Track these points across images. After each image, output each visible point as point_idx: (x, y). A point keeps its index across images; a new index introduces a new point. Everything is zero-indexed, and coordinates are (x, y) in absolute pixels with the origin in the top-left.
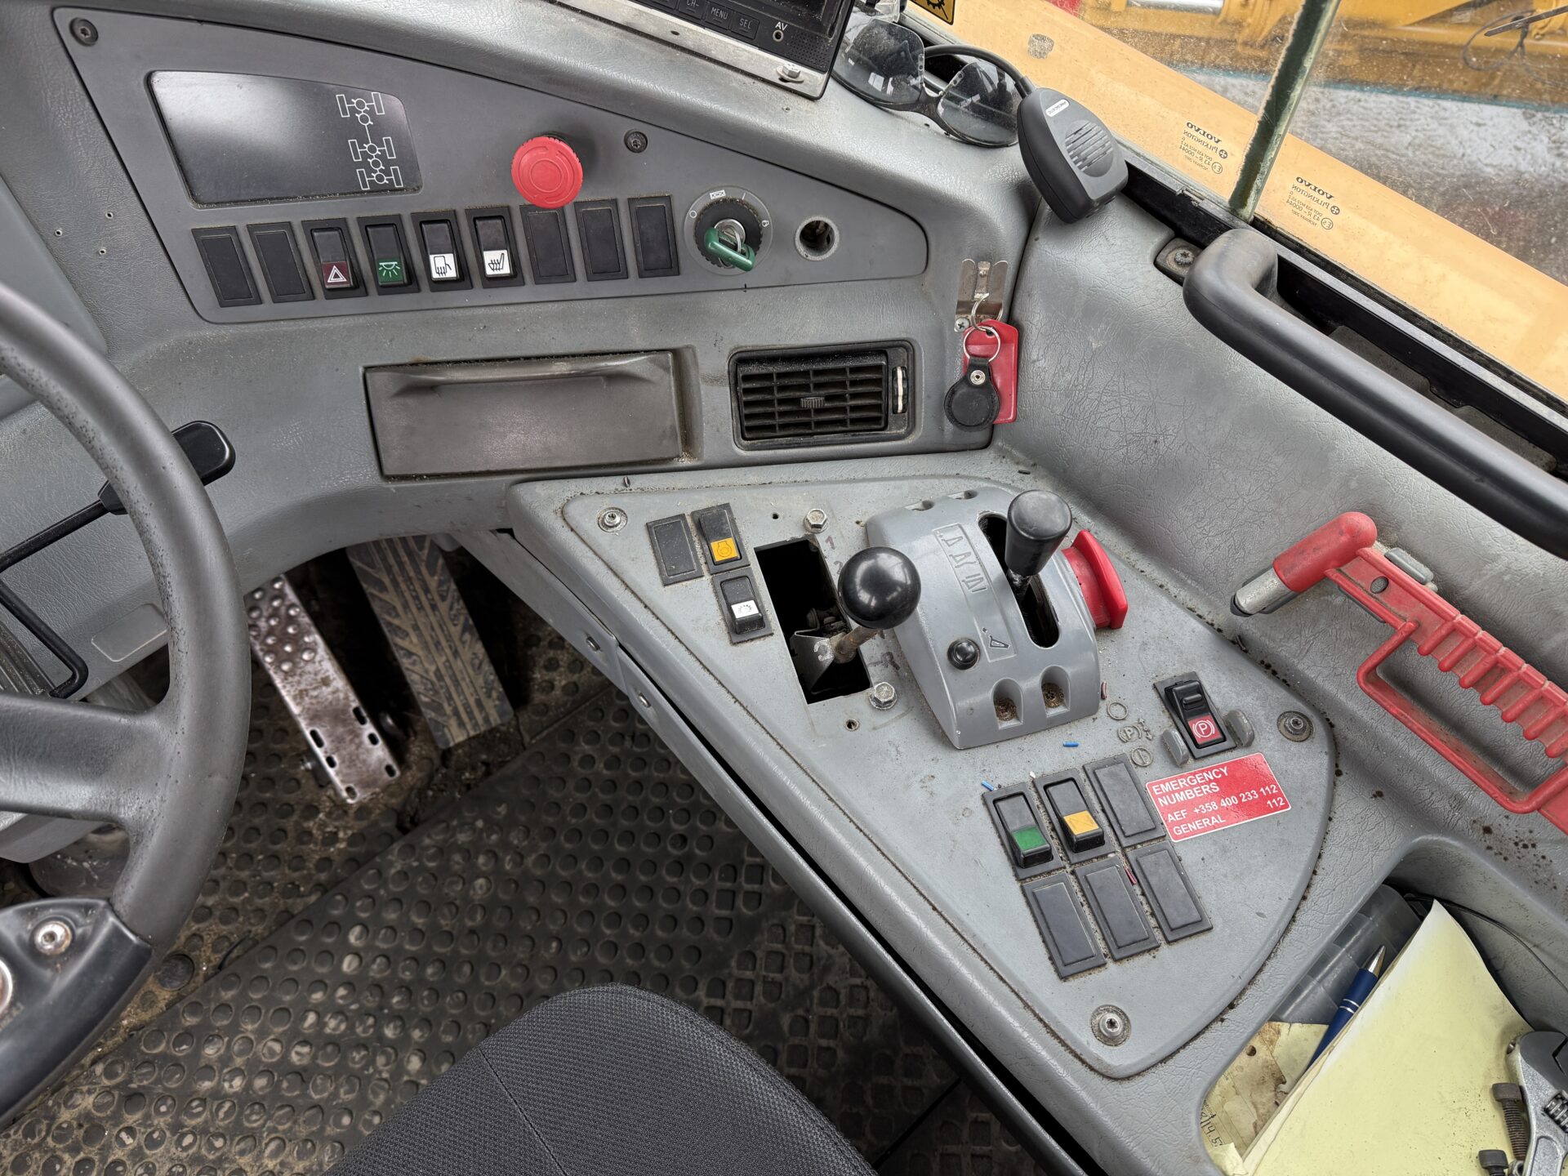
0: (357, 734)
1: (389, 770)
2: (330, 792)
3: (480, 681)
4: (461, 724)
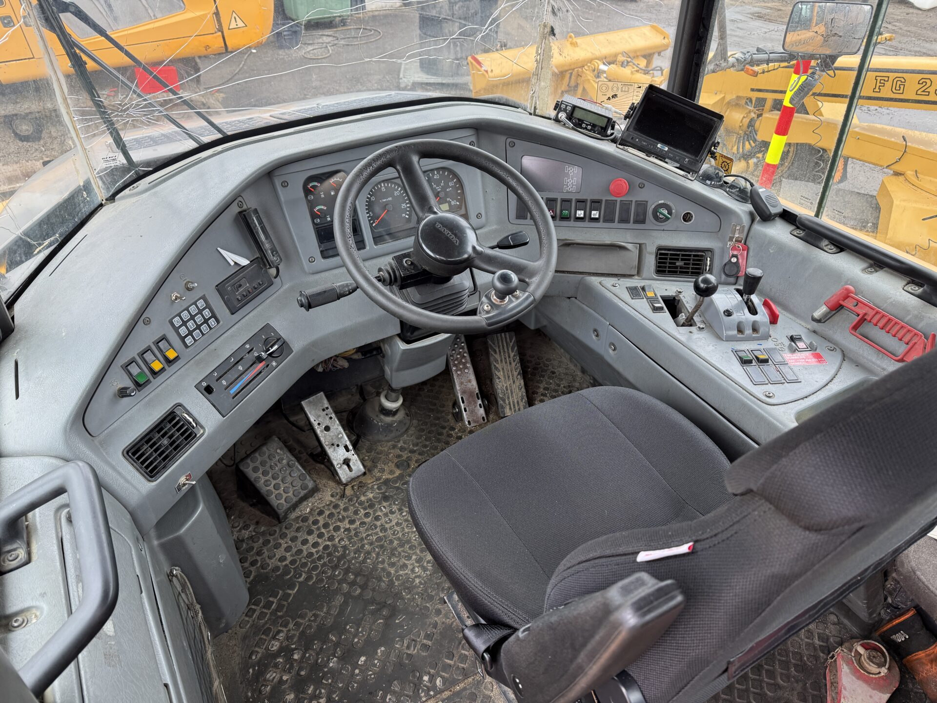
0: (476, 403)
1: (483, 418)
2: (460, 424)
3: (520, 395)
4: (510, 409)
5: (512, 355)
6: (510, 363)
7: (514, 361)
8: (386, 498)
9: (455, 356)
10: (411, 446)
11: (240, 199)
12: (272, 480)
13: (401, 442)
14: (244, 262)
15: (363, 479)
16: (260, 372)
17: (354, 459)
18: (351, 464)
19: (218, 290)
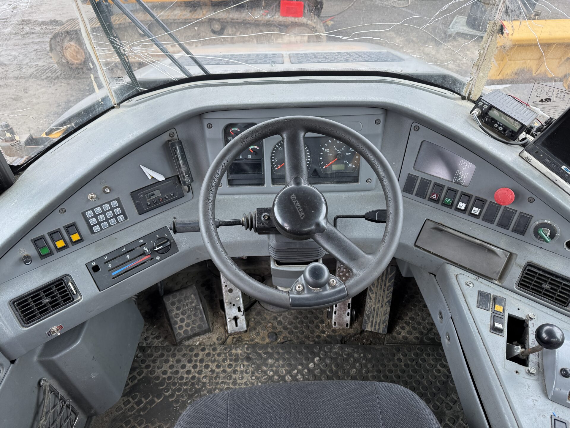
0: (346, 311)
1: (347, 325)
2: (329, 321)
3: (383, 318)
4: (372, 326)
5: (388, 284)
6: (384, 291)
7: (388, 290)
8: (248, 359)
9: (342, 269)
10: (286, 324)
11: (173, 130)
12: (180, 314)
13: (282, 317)
15: (243, 334)
16: (145, 263)
17: (242, 319)
18: (238, 321)
19: (132, 196)
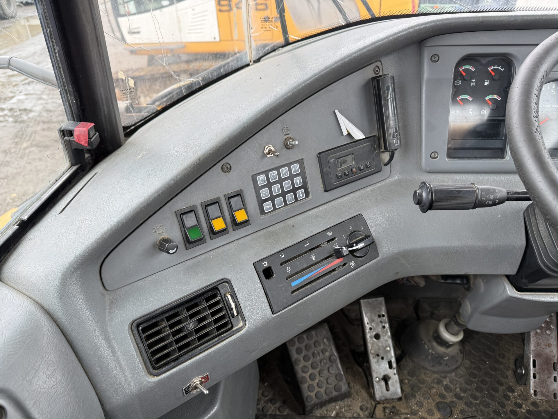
0: (551, 374)
2: (522, 388)
10: (458, 390)
11: (378, 64)
12: (310, 367)
14: (358, 135)
15: (397, 404)
16: (334, 270)
17: (395, 379)
18: (390, 383)
19: (319, 159)
